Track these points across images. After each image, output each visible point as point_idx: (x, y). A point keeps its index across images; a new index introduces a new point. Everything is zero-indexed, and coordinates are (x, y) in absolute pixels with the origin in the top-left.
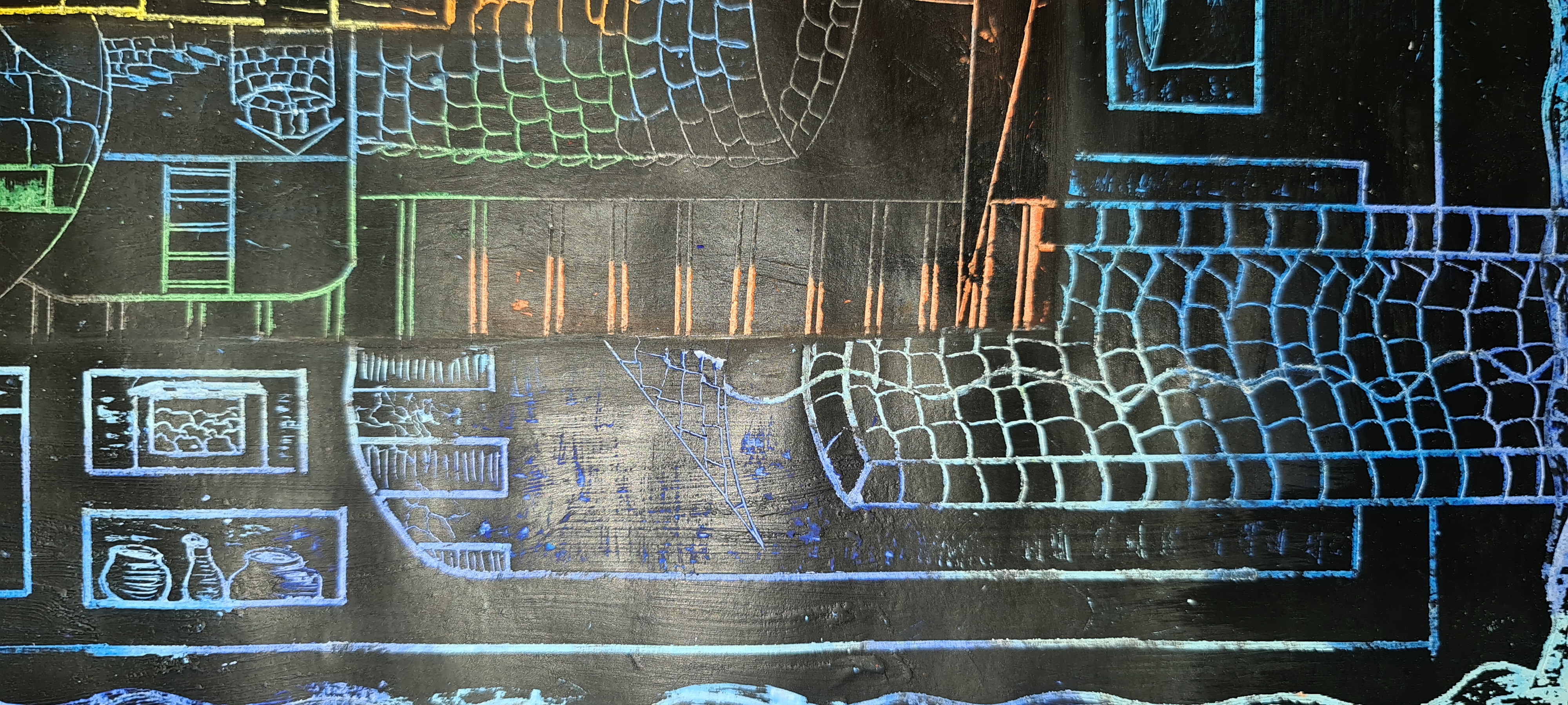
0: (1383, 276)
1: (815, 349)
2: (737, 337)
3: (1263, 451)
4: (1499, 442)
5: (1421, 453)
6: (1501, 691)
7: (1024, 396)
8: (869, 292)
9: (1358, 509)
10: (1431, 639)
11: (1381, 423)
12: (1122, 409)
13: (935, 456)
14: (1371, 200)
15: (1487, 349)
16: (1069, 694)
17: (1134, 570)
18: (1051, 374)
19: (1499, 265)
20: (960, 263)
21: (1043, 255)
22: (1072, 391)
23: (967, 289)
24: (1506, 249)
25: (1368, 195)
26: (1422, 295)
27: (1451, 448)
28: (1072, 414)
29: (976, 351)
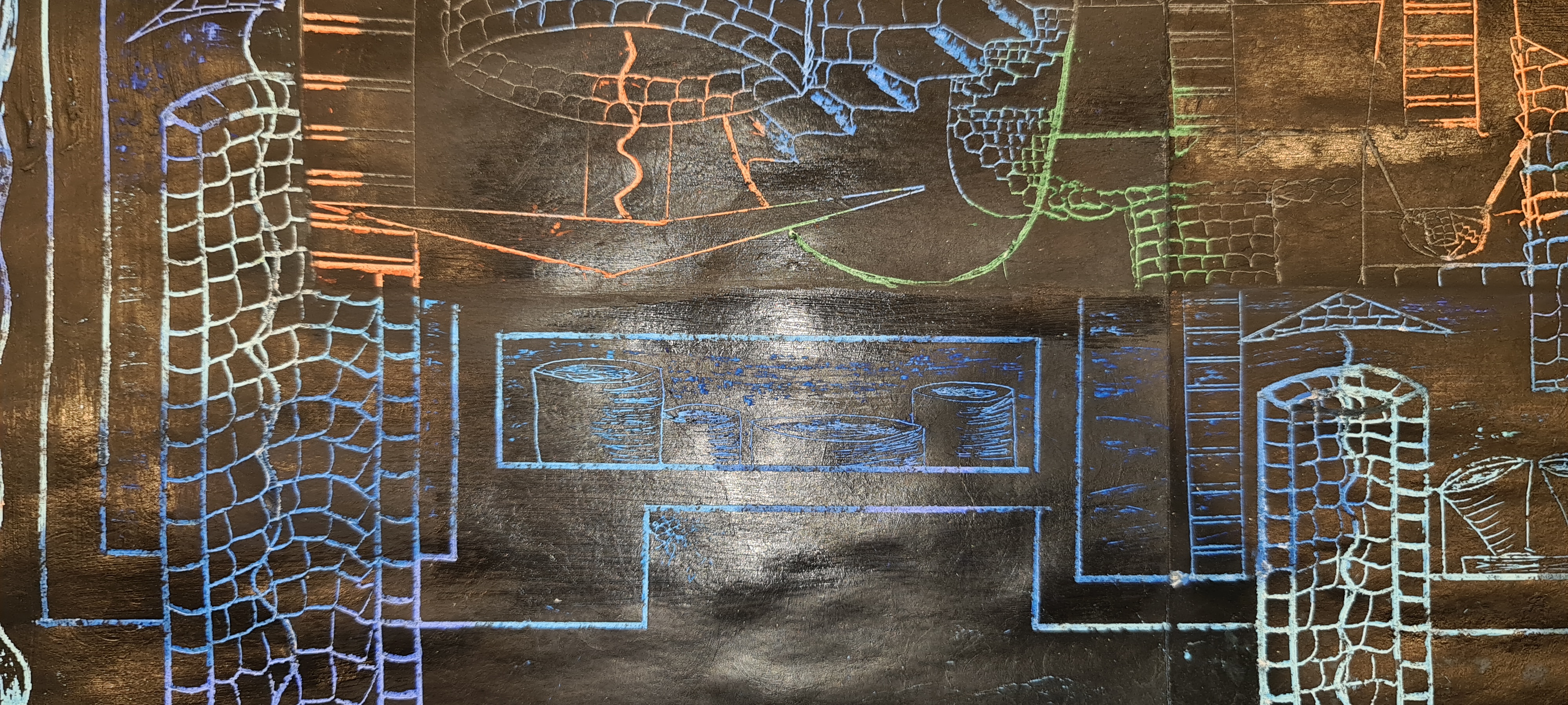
0: (361, 576)
1: (292, 83)
2: (301, 19)
3: (208, 469)
4: (220, 682)
5: (208, 610)
6: (7, 685)
7: (256, 262)
8: (339, 129)
9: (159, 554)
10: (50, 620)
11: (233, 574)
12: (248, 347)
13: (206, 186)
14: (424, 564)
15: (300, 670)
16: (8, 304)
17: (109, 358)
18: (277, 286)
19: (373, 681)
20: (364, 205)
21: (371, 276)
22: (262, 305)
23: (343, 211)
24: (387, 689)
25: (429, 562)
26: (344, 610)
27: (214, 639)
28: (243, 306)
29: (292, 219)
